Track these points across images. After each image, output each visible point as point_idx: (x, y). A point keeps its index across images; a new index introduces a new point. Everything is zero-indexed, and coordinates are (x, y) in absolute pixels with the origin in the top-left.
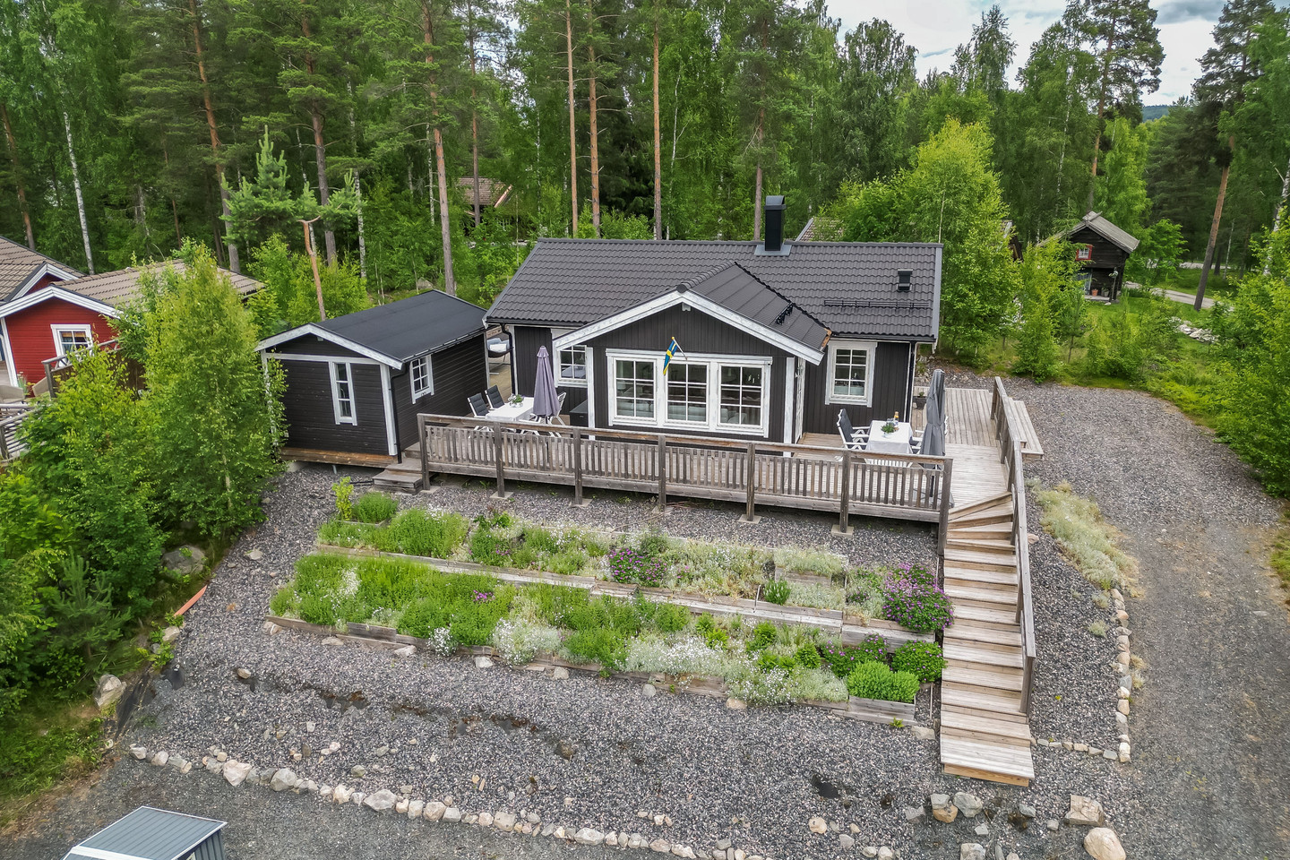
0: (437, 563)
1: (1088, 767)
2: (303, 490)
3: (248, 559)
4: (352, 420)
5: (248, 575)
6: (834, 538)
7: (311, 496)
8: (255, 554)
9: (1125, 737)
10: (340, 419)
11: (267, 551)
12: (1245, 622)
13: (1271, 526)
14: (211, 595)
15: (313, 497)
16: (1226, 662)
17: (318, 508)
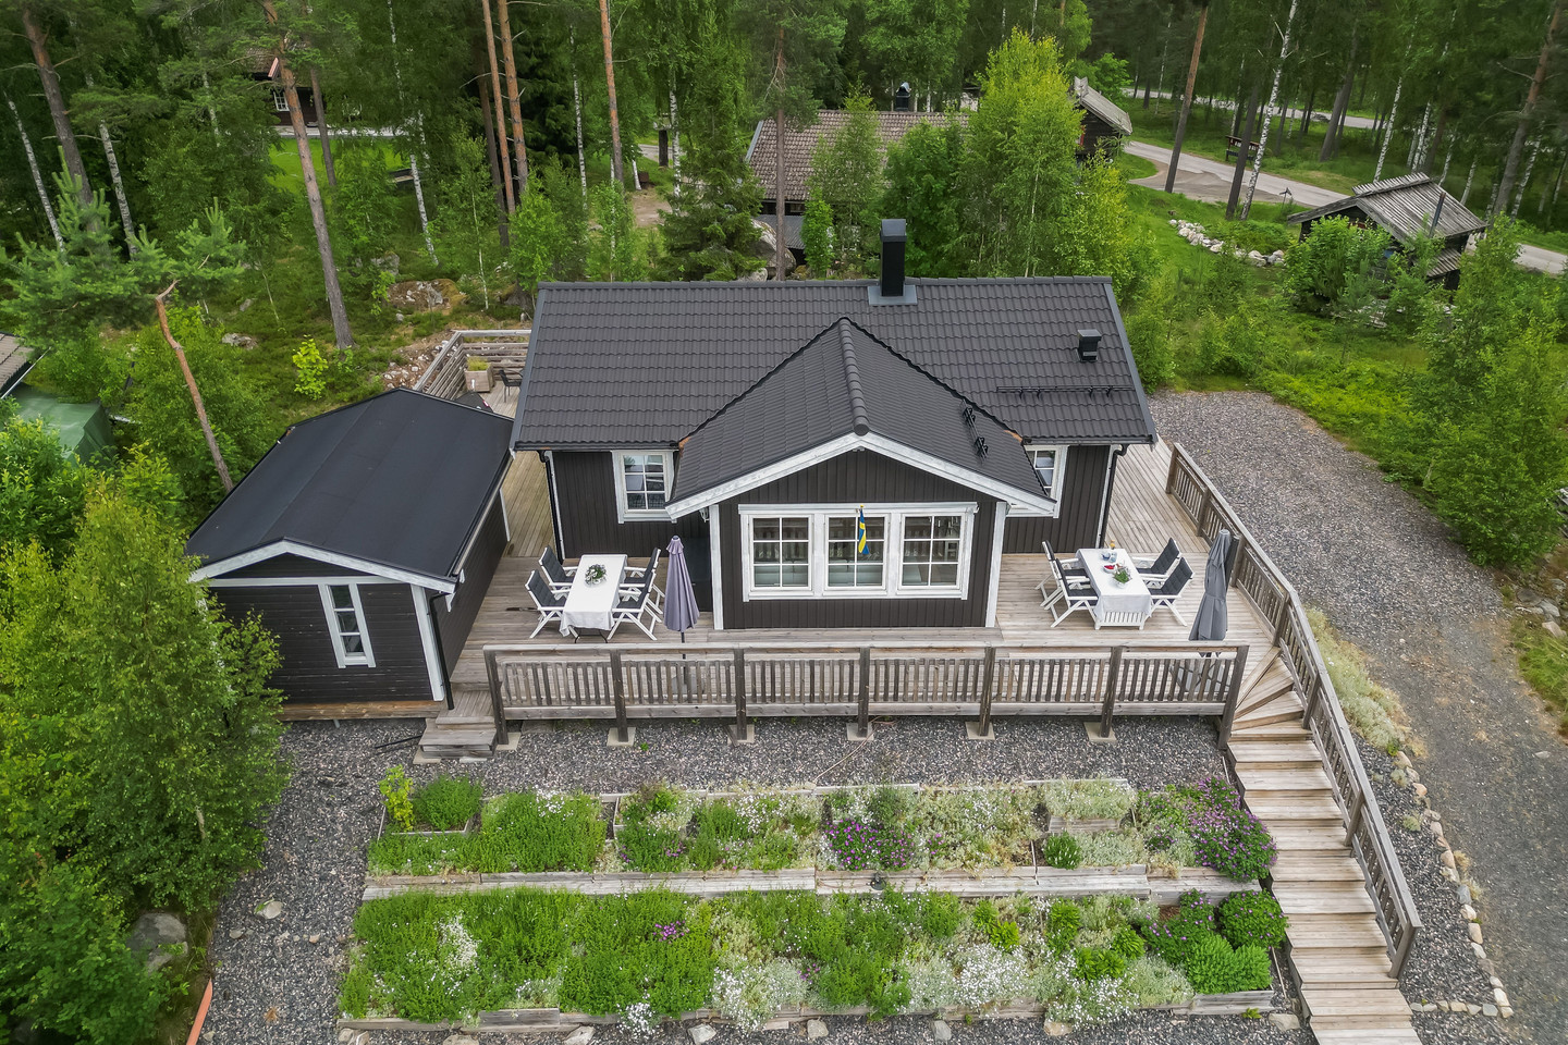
0: (576, 879)
1: (1475, 1033)
2: (303, 774)
3: (262, 919)
4: (367, 658)
5: (271, 946)
6: (1095, 748)
7: (322, 783)
8: (271, 910)
9: (1496, 981)
10: (344, 660)
11: (287, 900)
12: (1533, 771)
13: (1499, 615)
14: (226, 997)
15: (325, 784)
16: (1542, 839)
17: (342, 804)
